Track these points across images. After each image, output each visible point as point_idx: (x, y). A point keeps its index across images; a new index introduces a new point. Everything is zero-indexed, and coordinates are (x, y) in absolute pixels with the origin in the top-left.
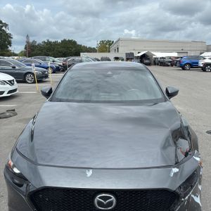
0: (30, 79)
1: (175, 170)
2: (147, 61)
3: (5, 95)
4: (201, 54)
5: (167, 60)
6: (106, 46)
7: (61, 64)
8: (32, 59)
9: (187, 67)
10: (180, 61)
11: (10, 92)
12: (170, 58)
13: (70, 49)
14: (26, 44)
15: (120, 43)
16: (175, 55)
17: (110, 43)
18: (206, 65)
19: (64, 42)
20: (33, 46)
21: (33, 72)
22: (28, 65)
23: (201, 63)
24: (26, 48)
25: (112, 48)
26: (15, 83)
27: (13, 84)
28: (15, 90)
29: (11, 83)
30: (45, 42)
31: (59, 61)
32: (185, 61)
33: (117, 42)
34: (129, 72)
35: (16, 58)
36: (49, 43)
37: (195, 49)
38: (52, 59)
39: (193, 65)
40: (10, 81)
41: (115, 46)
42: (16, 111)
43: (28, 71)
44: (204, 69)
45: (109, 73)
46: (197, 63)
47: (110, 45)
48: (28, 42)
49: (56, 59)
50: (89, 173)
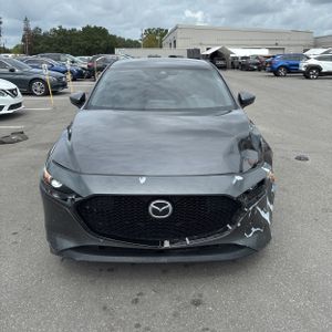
0: (38, 88)
1: (239, 178)
2: (221, 63)
3: (5, 111)
4: (305, 51)
5: (251, 61)
6: (155, 38)
7: (86, 66)
8: (39, 57)
9: (282, 72)
10: (270, 63)
11: (12, 107)
12: (257, 57)
13: (97, 42)
14: (23, 32)
15: (179, 34)
16: (265, 52)
17: (162, 33)
18: (311, 68)
19: (87, 30)
20: (37, 37)
21: (42, 77)
22: (34, 67)
23: (303, 66)
24: (23, 40)
25: (166, 40)
26: (19, 93)
27: (16, 95)
28: (19, 105)
29: (12, 93)
30: (55, 31)
31: (82, 62)
32: (279, 62)
33: (173, 31)
34: (190, 72)
35: (10, 55)
36: (62, 32)
37: (296, 43)
38: (69, 57)
39: (291, 69)
40: (11, 91)
41: (171, 37)
42: (26, 133)
43: (35, 76)
44: (306, 75)
45: (163, 73)
46: (298, 65)
47: (163, 36)
48: (27, 30)
49: (77, 59)
50: (143, 180)
